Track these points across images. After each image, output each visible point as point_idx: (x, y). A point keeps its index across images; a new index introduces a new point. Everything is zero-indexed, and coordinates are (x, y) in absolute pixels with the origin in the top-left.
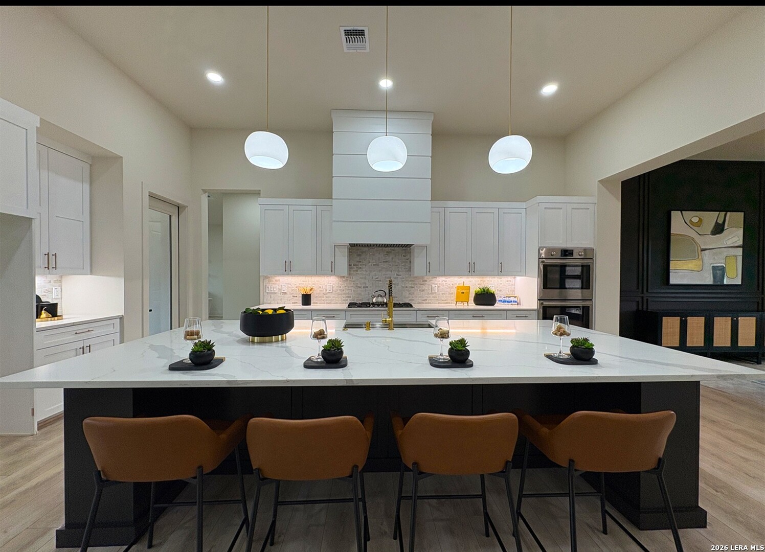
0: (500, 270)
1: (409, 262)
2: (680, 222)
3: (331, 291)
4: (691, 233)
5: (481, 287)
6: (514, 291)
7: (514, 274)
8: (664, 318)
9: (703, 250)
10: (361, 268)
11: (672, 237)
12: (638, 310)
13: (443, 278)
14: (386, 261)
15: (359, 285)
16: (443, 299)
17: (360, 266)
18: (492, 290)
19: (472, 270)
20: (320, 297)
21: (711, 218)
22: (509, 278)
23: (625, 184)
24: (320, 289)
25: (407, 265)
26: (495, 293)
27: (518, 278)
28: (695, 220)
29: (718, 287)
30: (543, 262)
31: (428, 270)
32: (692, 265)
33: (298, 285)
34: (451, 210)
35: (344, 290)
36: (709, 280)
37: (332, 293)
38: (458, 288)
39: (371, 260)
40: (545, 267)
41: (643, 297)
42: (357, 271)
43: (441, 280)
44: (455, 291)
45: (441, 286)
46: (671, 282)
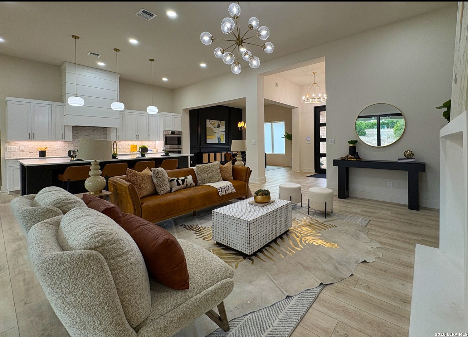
0: (149, 139)
1: (106, 134)
2: (209, 123)
3: (58, 149)
4: (212, 127)
5: (142, 145)
6: (155, 147)
7: (155, 140)
8: (204, 154)
9: (215, 132)
10: (77, 137)
11: (207, 128)
12: (198, 152)
13: (124, 142)
14: (93, 134)
15: (77, 146)
16: (124, 151)
17: (77, 136)
18: (146, 146)
19: (137, 138)
20: (51, 152)
21: (217, 122)
22: (153, 142)
23: (190, 111)
24: (50, 148)
25: (105, 135)
26: (148, 148)
27: (157, 142)
28: (213, 123)
29: (219, 144)
30: (165, 136)
31: (117, 138)
32: (212, 137)
33: (33, 146)
34: (127, 113)
35: (67, 148)
36: (217, 142)
37: (59, 150)
38: (131, 146)
39: (84, 133)
40: (166, 137)
41: (199, 148)
42: (75, 139)
43: (123, 142)
44: (130, 147)
45: (123, 145)
46: (207, 142)
